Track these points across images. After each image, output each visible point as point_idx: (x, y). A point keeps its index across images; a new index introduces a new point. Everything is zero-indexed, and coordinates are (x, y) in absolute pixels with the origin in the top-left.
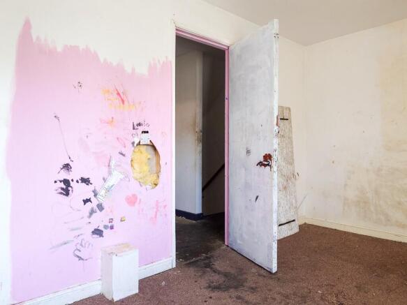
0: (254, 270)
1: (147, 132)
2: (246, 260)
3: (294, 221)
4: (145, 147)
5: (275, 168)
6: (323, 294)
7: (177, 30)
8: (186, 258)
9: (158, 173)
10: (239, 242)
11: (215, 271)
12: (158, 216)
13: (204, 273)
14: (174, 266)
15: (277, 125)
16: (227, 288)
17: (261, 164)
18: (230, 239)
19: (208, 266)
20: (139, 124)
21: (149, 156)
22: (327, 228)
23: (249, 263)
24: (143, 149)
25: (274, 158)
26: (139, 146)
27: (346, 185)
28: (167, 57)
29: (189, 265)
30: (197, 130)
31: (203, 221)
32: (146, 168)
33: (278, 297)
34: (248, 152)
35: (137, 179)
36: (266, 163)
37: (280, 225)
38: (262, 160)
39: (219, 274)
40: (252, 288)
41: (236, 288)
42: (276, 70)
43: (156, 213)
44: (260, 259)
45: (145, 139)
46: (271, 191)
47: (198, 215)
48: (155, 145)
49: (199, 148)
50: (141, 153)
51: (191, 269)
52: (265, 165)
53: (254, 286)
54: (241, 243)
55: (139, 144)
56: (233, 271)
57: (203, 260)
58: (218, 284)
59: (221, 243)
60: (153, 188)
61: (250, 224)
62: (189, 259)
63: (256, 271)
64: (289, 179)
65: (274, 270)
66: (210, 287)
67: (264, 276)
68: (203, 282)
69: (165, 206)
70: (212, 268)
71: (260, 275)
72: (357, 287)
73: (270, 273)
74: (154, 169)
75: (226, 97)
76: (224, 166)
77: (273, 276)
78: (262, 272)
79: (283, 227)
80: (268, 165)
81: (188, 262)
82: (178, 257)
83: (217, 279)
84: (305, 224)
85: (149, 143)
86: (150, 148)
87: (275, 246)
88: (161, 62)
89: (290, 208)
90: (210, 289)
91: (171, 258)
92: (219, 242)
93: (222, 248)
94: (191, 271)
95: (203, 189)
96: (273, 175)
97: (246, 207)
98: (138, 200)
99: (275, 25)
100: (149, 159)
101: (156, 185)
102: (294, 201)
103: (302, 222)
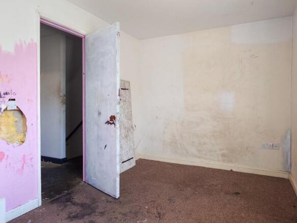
0: (103, 198)
1: (14, 100)
2: (98, 191)
3: (132, 158)
4: (12, 111)
5: (118, 125)
6: (148, 209)
7: (41, 18)
8: (50, 197)
9: (25, 132)
10: (93, 178)
11: (74, 204)
12: (24, 167)
13: (65, 206)
14: (40, 204)
15: (119, 95)
16: (83, 216)
17: (108, 122)
18: (87, 177)
19: (69, 200)
20: (6, 94)
21: (16, 119)
22: (153, 161)
23: (101, 193)
24: (10, 114)
25: (118, 118)
26: (6, 111)
27: (164, 132)
28: (32, 40)
29: (52, 202)
30: (62, 94)
31: (67, 163)
32: (13, 129)
33: (119, 216)
34: (99, 113)
35: (4, 139)
36: (112, 122)
37: (123, 163)
38: (109, 120)
39: (77, 205)
40: (102, 213)
41: (89, 214)
42: (118, 58)
43: (23, 165)
44: (108, 190)
45: (12, 105)
46: (115, 141)
47: (63, 159)
48: (22, 110)
49: (63, 108)
50: (8, 117)
51: (54, 205)
52: (111, 124)
53: (103, 211)
54: (95, 179)
55: (6, 110)
56: (88, 201)
57: (65, 196)
58: (75, 214)
59: (80, 180)
60: (20, 145)
61: (101, 165)
62: (54, 197)
63: (105, 199)
64: (129, 130)
65: (118, 196)
66: (69, 217)
67: (110, 202)
68: (64, 214)
69: (31, 159)
70: (71, 202)
71: (107, 202)
72: (169, 200)
73: (115, 198)
74: (21, 129)
75: (83, 72)
76: (82, 123)
77: (117, 201)
78: (110, 199)
79: (125, 163)
80: (113, 123)
81: (53, 199)
82: (43, 197)
83: (75, 209)
84: (140, 159)
85: (16, 108)
86: (17, 112)
87: (118, 179)
88: (27, 43)
89: (129, 150)
90: (69, 219)
91: (37, 199)
92: (78, 179)
93: (80, 184)
94: (54, 207)
95: (67, 139)
96: (117, 131)
97: (98, 153)
98: (6, 157)
99: (117, 27)
100: (16, 121)
101: (23, 142)
102: (132, 145)
103: (138, 158)
